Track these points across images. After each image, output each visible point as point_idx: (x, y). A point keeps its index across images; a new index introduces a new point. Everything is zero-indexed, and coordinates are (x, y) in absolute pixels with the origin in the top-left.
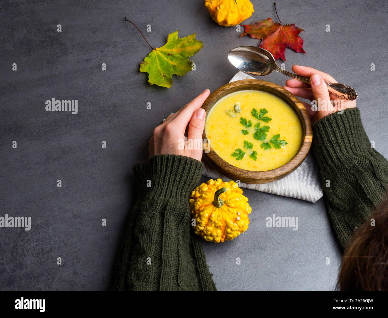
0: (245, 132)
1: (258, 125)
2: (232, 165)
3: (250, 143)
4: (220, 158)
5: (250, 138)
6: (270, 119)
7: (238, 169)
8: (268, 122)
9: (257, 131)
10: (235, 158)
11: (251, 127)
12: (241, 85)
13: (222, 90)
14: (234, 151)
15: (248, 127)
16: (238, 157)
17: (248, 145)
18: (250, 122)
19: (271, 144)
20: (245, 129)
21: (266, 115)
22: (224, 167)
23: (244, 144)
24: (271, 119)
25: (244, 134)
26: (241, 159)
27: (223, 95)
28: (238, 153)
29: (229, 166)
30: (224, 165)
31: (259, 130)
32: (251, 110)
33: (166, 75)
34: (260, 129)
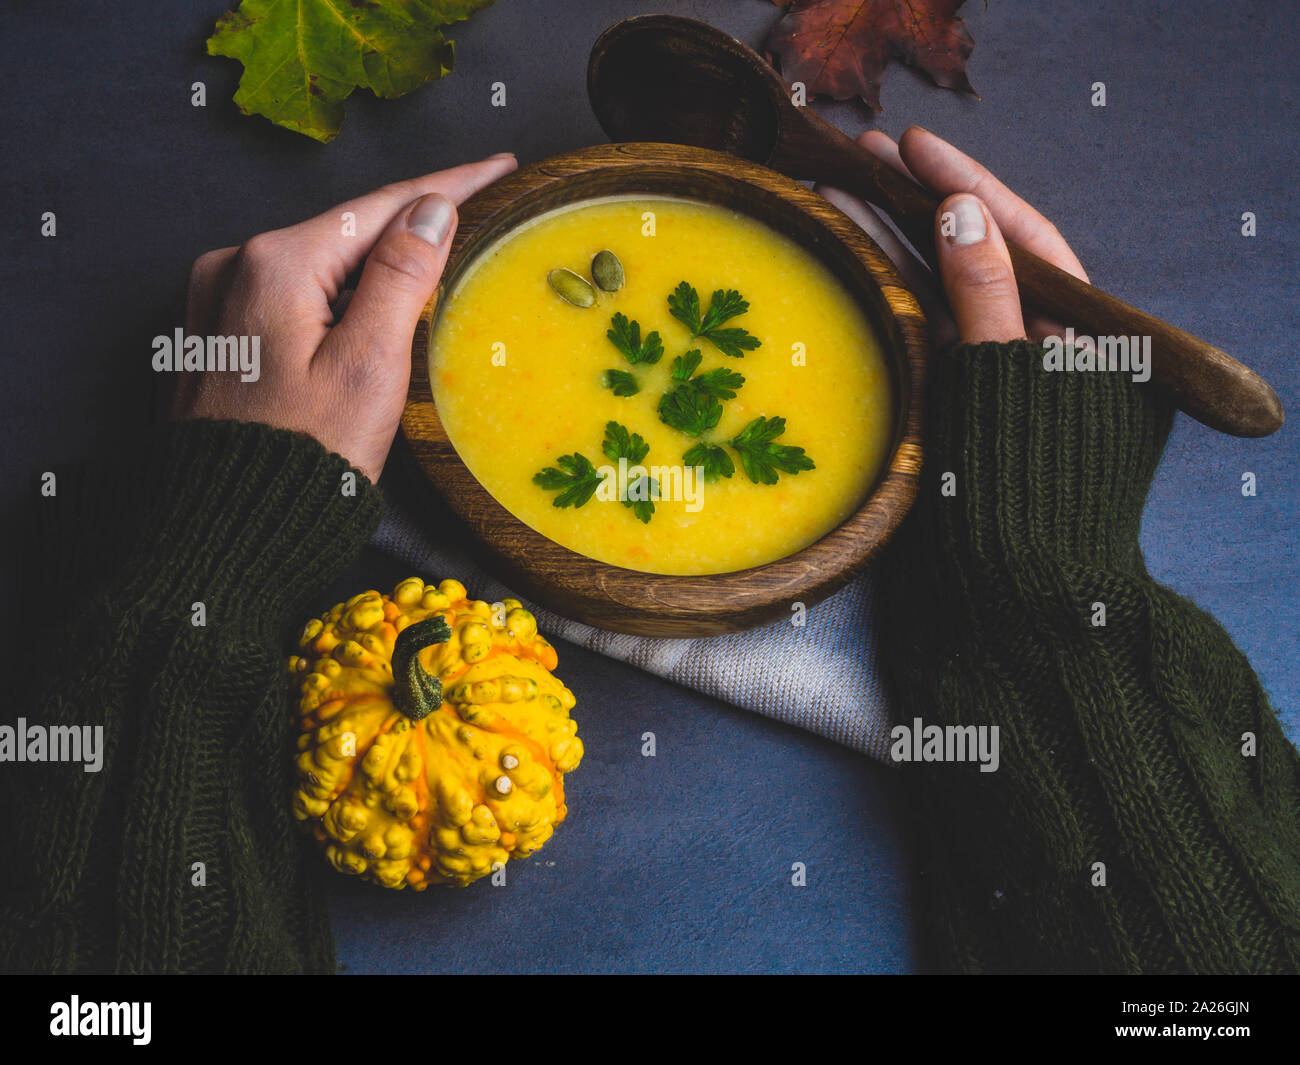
0: (621, 384)
1: (692, 359)
2: (523, 525)
3: (637, 438)
4: (474, 481)
5: (638, 414)
6: (753, 344)
7: (549, 546)
8: (740, 355)
9: (681, 387)
10: (548, 496)
11: (655, 366)
12: (644, 166)
13: (553, 172)
14: (552, 463)
15: (640, 365)
16: (565, 490)
17: (624, 445)
18: (655, 337)
19: (734, 458)
20: (626, 371)
21: (738, 322)
22: (483, 527)
23: (603, 437)
24: (758, 344)
25: (617, 393)
26: (577, 506)
27: (550, 197)
28: (568, 472)
29: (510, 525)
30: (485, 518)
31: (689, 385)
32: (669, 286)
33: (326, 88)
34: (699, 381)
